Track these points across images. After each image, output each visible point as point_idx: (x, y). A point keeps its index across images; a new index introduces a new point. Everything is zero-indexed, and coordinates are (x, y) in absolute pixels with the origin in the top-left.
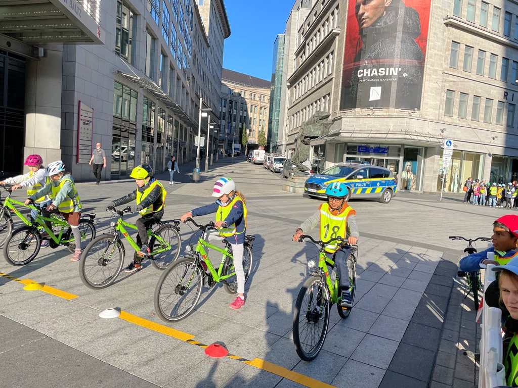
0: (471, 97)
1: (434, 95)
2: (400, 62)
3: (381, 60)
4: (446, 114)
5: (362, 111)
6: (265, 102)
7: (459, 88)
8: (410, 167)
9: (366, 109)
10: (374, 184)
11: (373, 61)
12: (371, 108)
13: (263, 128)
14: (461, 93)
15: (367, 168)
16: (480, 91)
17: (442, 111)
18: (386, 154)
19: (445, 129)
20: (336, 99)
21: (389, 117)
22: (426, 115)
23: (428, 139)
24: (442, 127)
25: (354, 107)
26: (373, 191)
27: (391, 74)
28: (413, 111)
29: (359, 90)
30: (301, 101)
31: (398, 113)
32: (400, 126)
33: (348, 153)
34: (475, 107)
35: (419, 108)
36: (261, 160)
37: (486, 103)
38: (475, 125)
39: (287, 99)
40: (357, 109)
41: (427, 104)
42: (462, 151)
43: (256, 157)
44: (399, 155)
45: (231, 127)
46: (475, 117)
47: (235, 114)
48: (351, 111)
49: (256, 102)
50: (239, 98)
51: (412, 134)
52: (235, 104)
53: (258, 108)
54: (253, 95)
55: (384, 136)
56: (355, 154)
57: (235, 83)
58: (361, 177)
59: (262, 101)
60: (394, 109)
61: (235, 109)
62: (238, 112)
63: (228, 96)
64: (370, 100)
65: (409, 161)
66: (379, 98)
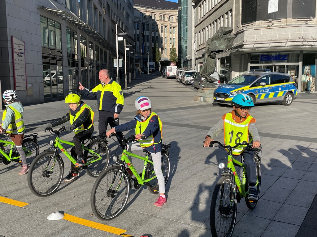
5: (262, 24)
6: (174, 21)
8: (309, 71)
9: (266, 21)
10: (276, 89)
12: (270, 20)
13: (173, 46)
15: (269, 75)
18: (286, 61)
20: (237, 15)
21: (287, 26)
25: (255, 20)
26: (276, 95)
28: (309, 20)
29: (258, 4)
30: (206, 18)
31: (295, 22)
32: (298, 34)
33: (252, 63)
35: (314, 17)
36: (174, 75)
39: (193, 17)
40: (258, 22)
43: (169, 72)
44: (298, 61)
45: (145, 47)
47: (148, 35)
48: (252, 24)
49: (165, 22)
50: (150, 21)
51: (309, 40)
52: (147, 26)
53: (168, 28)
54: (162, 16)
55: (283, 44)
56: (258, 62)
57: (146, 7)
58: (264, 84)
59: (171, 21)
60: (291, 19)
61: (147, 31)
62: (150, 33)
63: (140, 20)
64: (269, 12)
65: (307, 66)
66: (277, 10)
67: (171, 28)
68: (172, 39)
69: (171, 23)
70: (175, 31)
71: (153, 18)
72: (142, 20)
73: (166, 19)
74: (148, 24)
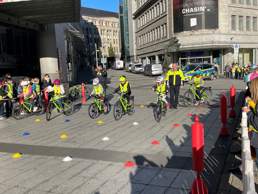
0: (245, 18)
1: (225, 19)
2: (205, 3)
3: (194, 3)
4: (233, 29)
5: (187, 33)
7: (238, 14)
8: (216, 61)
9: (189, 31)
10: (206, 72)
11: (190, 4)
12: (193, 31)
13: (111, 45)
14: (239, 16)
16: (249, 13)
17: (230, 28)
18: (203, 55)
19: (233, 38)
20: (170, 27)
21: (202, 34)
22: (222, 31)
23: (225, 44)
24: (231, 37)
25: (182, 30)
27: (201, 10)
28: (215, 30)
29: (184, 21)
30: (145, 27)
31: (207, 32)
32: (209, 39)
34: (248, 22)
35: (218, 28)
36: (121, 67)
37: (253, 20)
38: (248, 33)
40: (184, 32)
41: (222, 25)
42: (243, 48)
43: (118, 65)
44: (210, 55)
46: (248, 28)
47: (91, 37)
48: (181, 33)
49: (103, 27)
50: (92, 26)
51: (216, 43)
52: (90, 31)
53: (106, 32)
54: (101, 22)
55: (201, 45)
56: (185, 57)
57: (88, 16)
58: (200, 69)
59: (107, 26)
60: (204, 30)
61: (90, 34)
62: (93, 36)
63: (84, 25)
64: (191, 26)
65: (215, 58)
66: (196, 24)
67: (108, 31)
68: (109, 40)
69: (108, 28)
70: (111, 34)
71: (94, 24)
72: (86, 26)
73: (104, 25)
74: (90, 29)
